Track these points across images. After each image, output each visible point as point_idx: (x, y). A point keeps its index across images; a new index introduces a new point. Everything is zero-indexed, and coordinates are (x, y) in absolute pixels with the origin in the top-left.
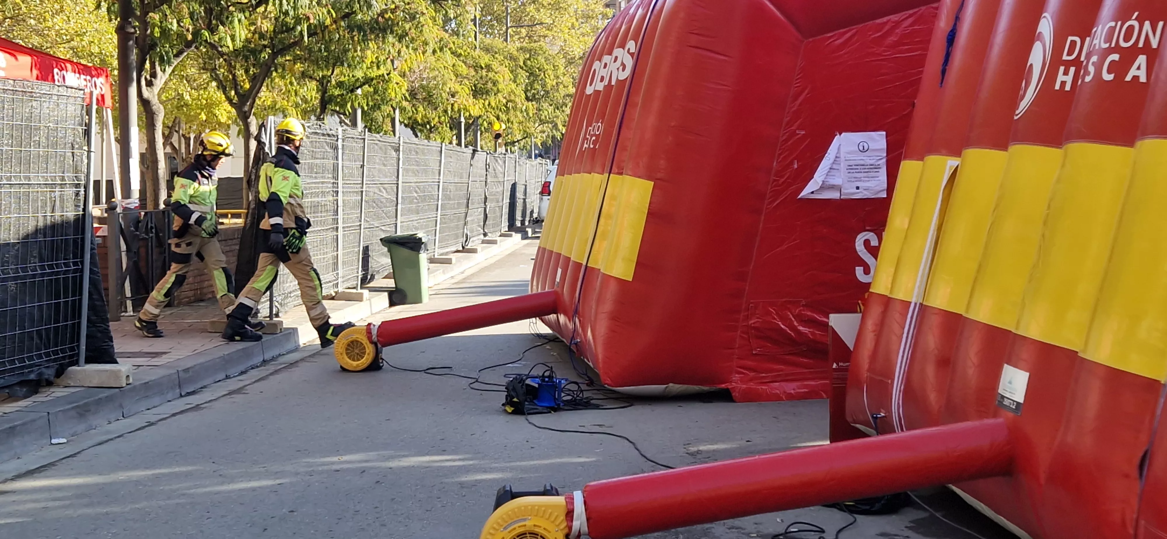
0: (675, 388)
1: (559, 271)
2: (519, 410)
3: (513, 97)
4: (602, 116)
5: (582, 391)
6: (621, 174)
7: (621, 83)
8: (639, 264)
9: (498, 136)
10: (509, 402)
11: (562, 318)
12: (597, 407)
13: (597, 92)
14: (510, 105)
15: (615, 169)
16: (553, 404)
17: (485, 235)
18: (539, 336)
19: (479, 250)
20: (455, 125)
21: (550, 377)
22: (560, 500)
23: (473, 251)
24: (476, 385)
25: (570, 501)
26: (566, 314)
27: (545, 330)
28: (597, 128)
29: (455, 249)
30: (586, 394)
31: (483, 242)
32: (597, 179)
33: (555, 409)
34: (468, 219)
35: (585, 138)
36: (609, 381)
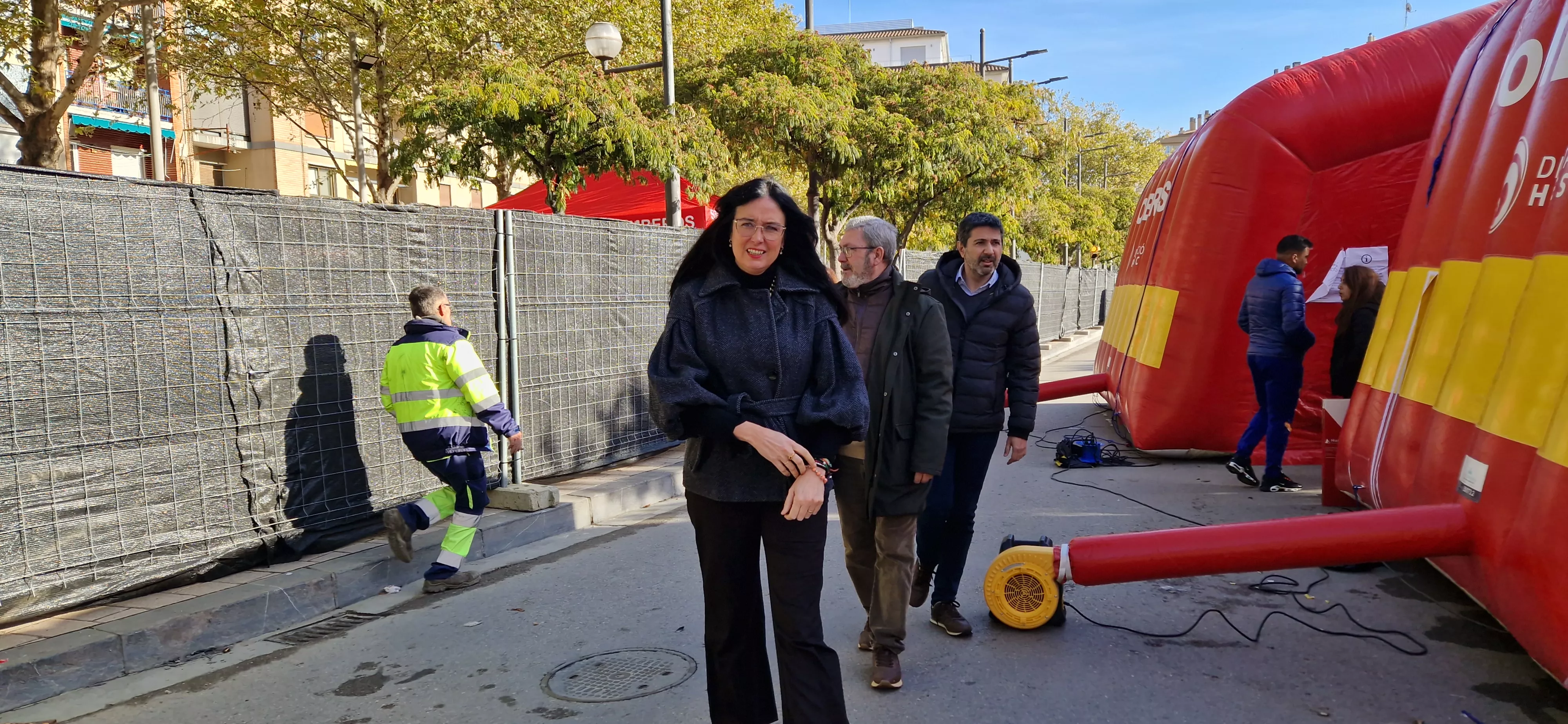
0: (1195, 452)
1: (1110, 359)
2: (1066, 465)
3: (1104, 228)
4: (1144, 241)
5: (1118, 451)
6: (1154, 285)
7: (1159, 214)
8: (1166, 355)
9: (1094, 256)
10: (1059, 458)
11: (1110, 394)
12: (1130, 464)
13: (1143, 222)
14: (1101, 233)
15: (1150, 282)
16: (1093, 461)
17: (1079, 328)
18: (1100, 406)
19: (1072, 339)
20: (1061, 249)
21: (1092, 441)
22: (1049, 550)
23: (1068, 340)
24: (1041, 444)
25: (1057, 552)
26: (1112, 392)
27: (1103, 401)
28: (1141, 250)
29: (1052, 338)
30: (1122, 454)
31: (1076, 333)
32: (1139, 288)
33: (1095, 465)
34: (1064, 317)
35: (1133, 258)
36: (1139, 445)
